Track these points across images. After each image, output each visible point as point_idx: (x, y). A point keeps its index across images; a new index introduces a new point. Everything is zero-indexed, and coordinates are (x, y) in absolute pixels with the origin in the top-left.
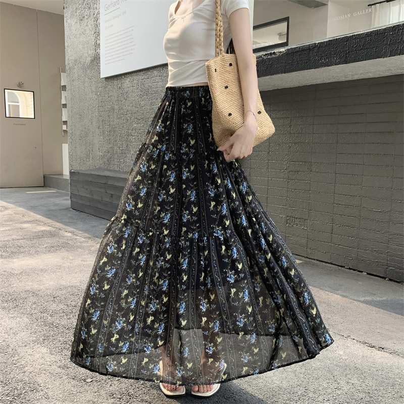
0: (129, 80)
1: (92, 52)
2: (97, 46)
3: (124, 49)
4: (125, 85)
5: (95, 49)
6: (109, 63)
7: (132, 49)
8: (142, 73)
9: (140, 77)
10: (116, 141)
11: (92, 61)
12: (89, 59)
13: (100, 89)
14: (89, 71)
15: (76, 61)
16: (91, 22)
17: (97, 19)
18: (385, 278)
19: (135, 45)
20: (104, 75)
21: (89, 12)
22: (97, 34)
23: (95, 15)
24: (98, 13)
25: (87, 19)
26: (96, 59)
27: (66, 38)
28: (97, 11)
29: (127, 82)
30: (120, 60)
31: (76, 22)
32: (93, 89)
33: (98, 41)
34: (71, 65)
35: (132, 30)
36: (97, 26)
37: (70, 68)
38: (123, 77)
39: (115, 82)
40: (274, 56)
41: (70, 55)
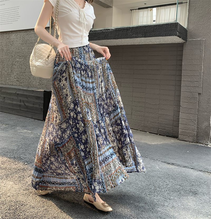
0: (14, 34)
3: (12, 18)
4: (12, 37)
7: (18, 19)
8: (23, 31)
9: (22, 34)
10: (4, 68)
18: (157, 134)
19: (20, 16)
29: (13, 36)
30: (9, 23)
35: (19, 8)
38: (10, 33)
39: (5, 35)
40: (109, 31)
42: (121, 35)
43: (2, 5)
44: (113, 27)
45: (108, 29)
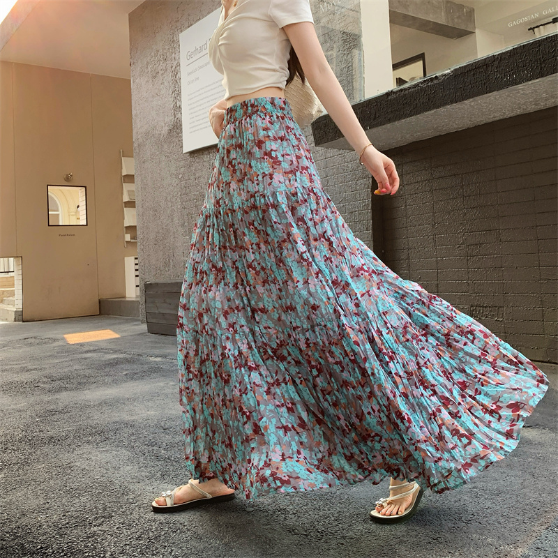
1: (170, 119)
2: (178, 109)
5: (174, 114)
6: (194, 131)
11: (170, 131)
12: (166, 129)
13: (183, 169)
15: (147, 133)
16: (168, 78)
17: (176, 73)
20: (187, 148)
21: (164, 65)
22: (177, 93)
23: (174, 67)
24: (178, 65)
25: (162, 74)
26: (176, 128)
27: (133, 104)
28: (176, 62)
31: (147, 81)
32: (173, 170)
33: (178, 102)
34: (141, 140)
36: (176, 81)
37: (139, 145)
39: (206, 157)
40: (436, 81)
41: (139, 127)
43: (193, 81)
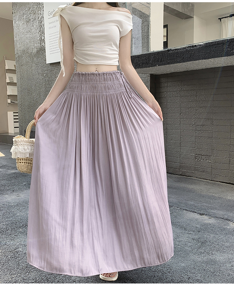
1: (37, 45)
2: (42, 41)
5: (40, 43)
6: (53, 53)
11: (38, 52)
12: (35, 50)
13: (46, 72)
14: (35, 59)
15: (24, 51)
16: (36, 23)
17: (41, 22)
20: (48, 61)
22: (42, 32)
23: (40, 18)
24: (43, 17)
25: (33, 21)
26: (42, 50)
27: (15, 34)
31: (23, 23)
32: (40, 71)
33: (42, 37)
34: (19, 54)
36: (41, 26)
37: (19, 56)
40: (195, 48)
41: (18, 47)
42: (213, 52)
43: (52, 27)
44: (201, 42)
45: (194, 45)
